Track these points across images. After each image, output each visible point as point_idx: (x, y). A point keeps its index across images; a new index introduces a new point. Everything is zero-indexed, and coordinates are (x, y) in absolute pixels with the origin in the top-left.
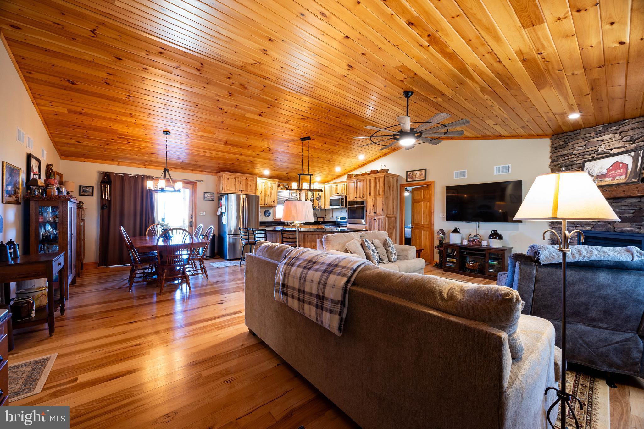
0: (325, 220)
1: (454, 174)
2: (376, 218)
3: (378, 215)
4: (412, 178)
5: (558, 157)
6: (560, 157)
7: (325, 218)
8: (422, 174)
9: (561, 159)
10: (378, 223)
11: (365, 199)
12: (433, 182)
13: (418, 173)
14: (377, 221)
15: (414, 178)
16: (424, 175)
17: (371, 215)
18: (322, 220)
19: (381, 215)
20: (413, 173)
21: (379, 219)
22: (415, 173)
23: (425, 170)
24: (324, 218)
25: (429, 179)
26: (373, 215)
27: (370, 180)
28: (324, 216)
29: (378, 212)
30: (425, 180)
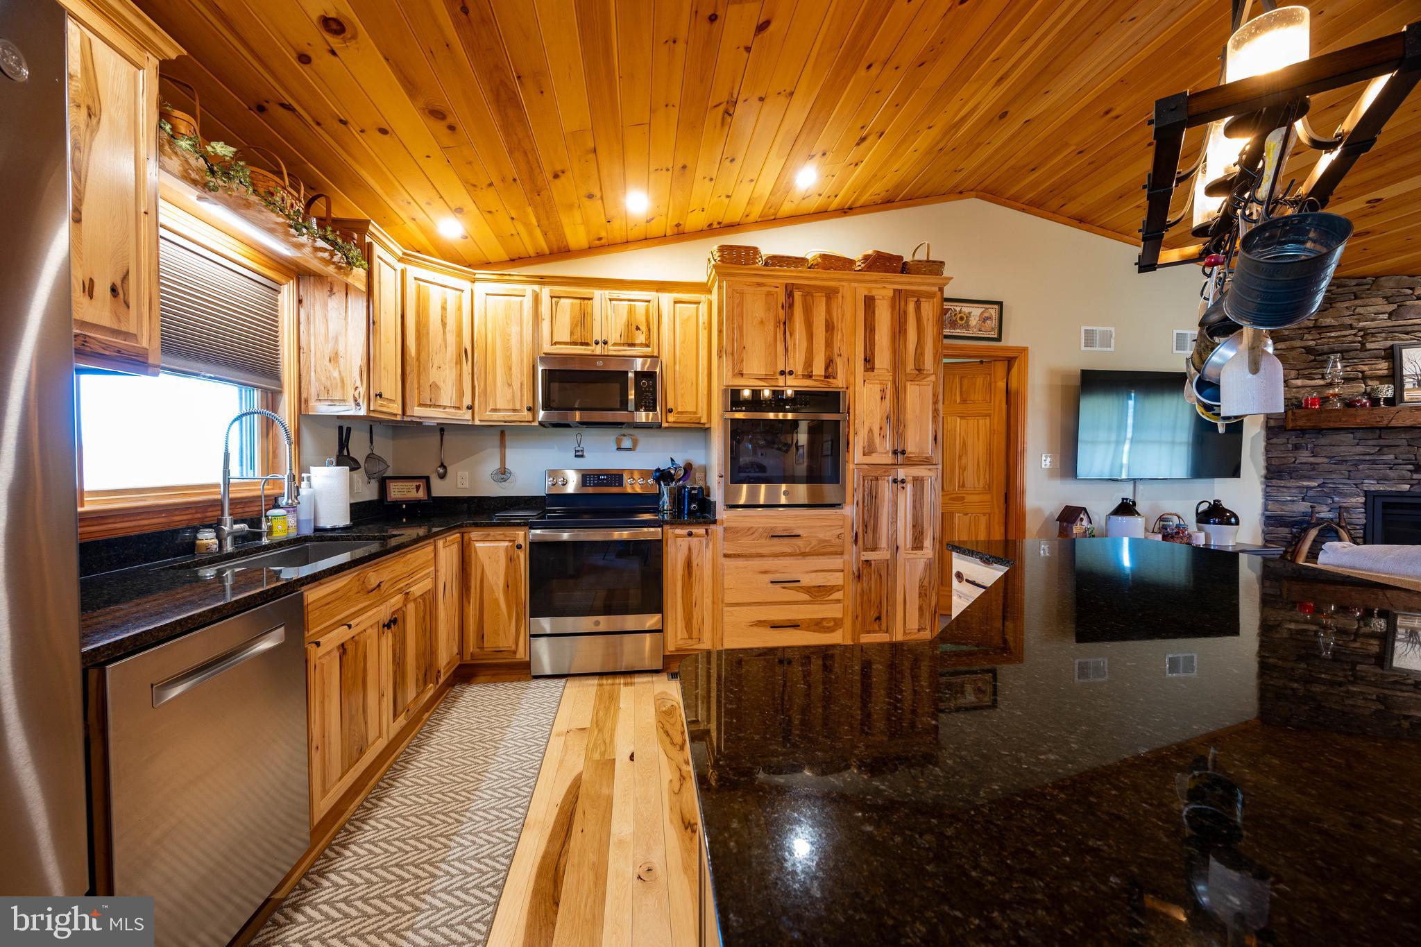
0: (436, 492)
1: (1083, 335)
2: (901, 473)
3: (910, 462)
4: (953, 324)
5: (1300, 332)
6: (1306, 331)
7: (435, 482)
8: (989, 318)
9: (1306, 336)
10: (914, 495)
11: (839, 383)
12: (1024, 350)
13: (976, 312)
14: (909, 487)
15: (961, 327)
16: (994, 323)
17: (874, 459)
18: (421, 494)
19: (926, 461)
20: (958, 309)
21: (918, 481)
22: (966, 309)
23: (1000, 304)
24: (427, 479)
25: (1012, 339)
26: (888, 459)
27: (869, 302)
28: (430, 469)
29: (911, 448)
30: (999, 339)
